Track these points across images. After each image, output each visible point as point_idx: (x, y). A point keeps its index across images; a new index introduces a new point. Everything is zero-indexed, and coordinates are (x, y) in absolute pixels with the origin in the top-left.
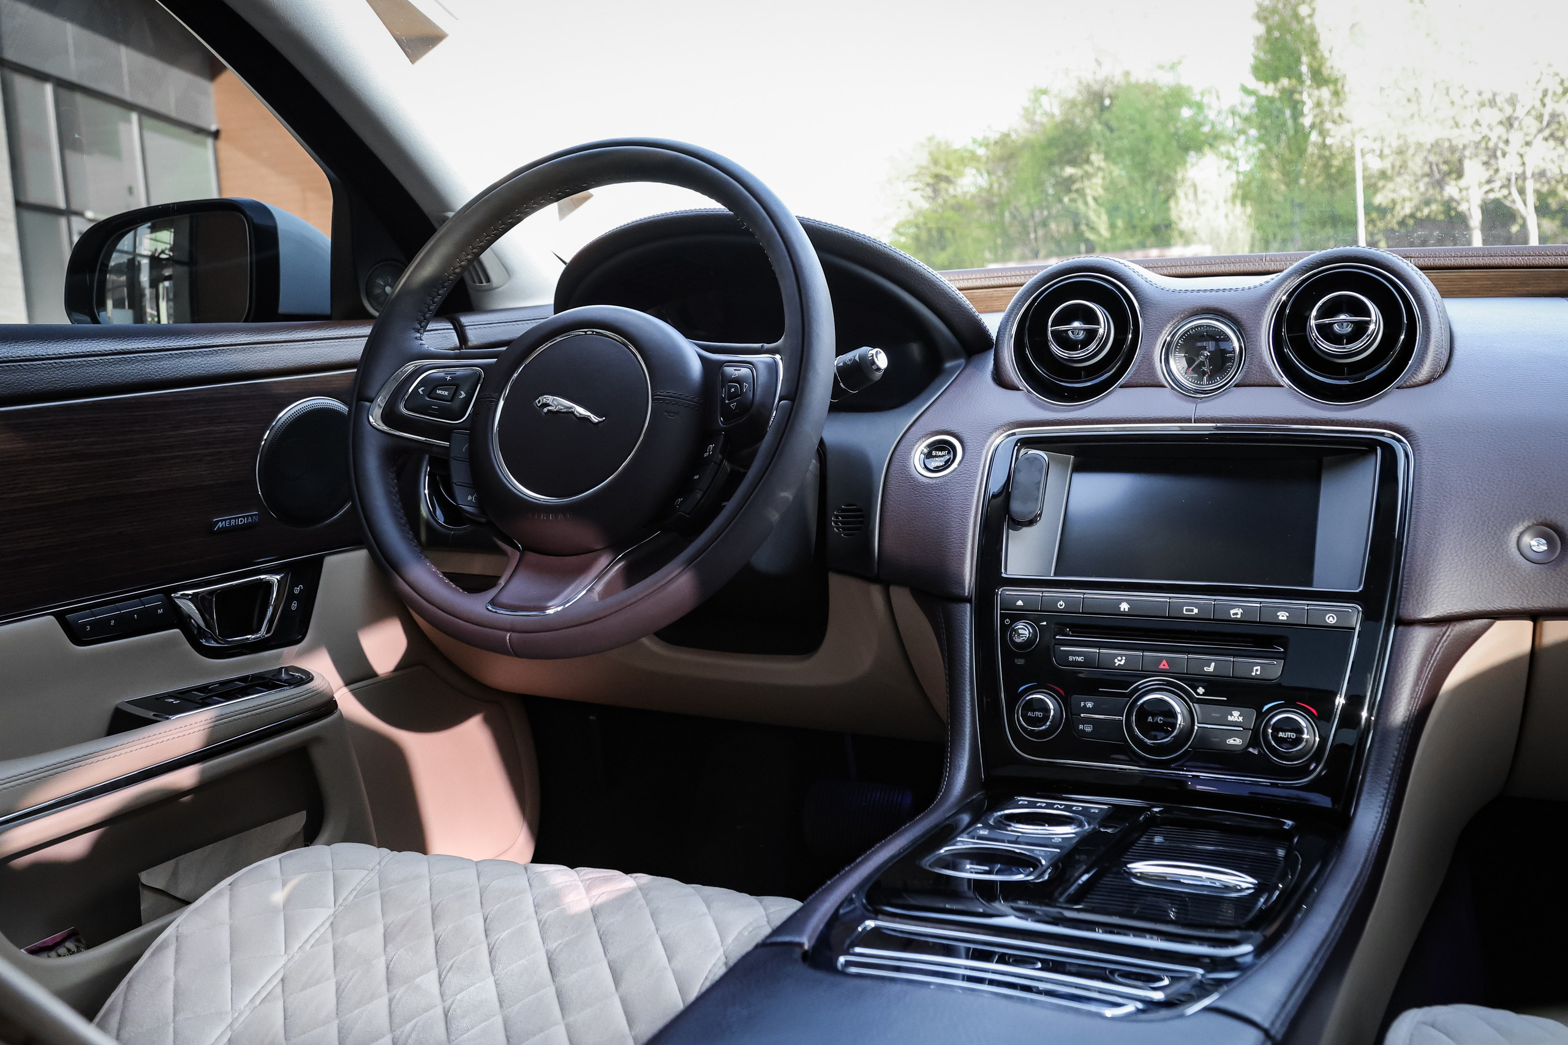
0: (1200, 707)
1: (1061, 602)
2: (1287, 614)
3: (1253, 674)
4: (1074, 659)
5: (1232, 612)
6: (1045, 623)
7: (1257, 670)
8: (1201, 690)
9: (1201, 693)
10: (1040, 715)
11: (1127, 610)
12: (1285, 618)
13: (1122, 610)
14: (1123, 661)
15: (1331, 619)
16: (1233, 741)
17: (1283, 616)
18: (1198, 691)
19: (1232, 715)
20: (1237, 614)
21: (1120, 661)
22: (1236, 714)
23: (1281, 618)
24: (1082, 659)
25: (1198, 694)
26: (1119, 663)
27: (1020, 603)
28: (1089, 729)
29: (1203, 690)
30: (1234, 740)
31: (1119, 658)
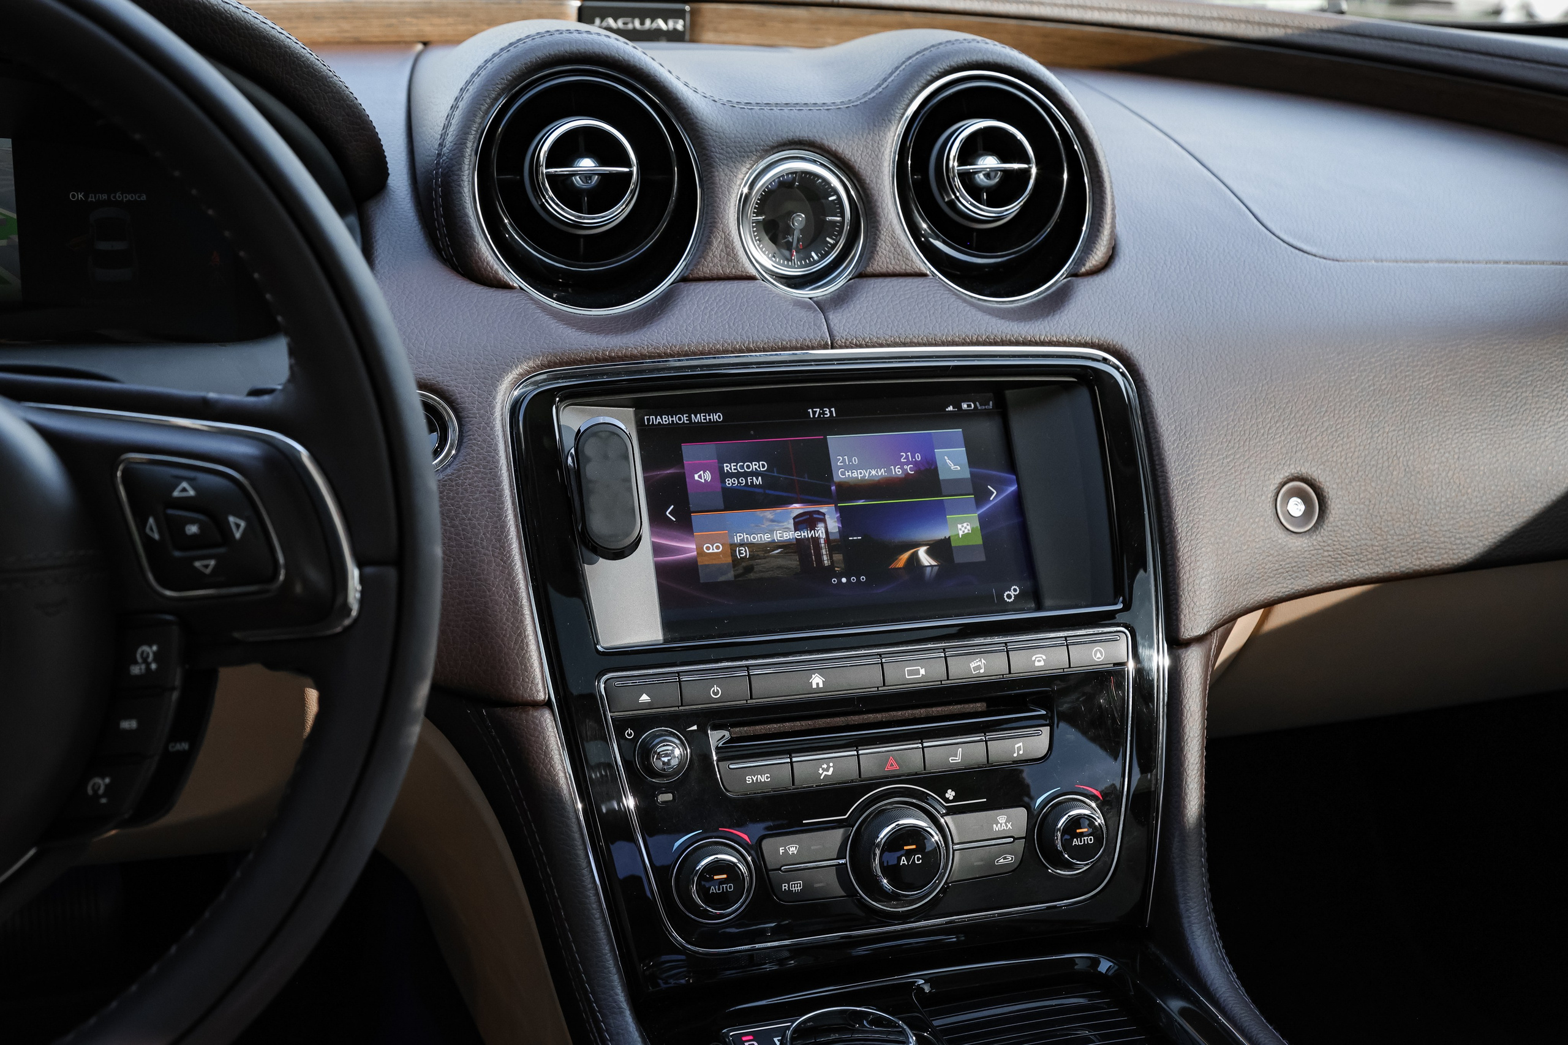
0: (953, 820)
1: (715, 688)
2: (1044, 657)
3: (1015, 755)
4: (755, 779)
5: (973, 665)
6: (695, 728)
7: (1019, 749)
8: (950, 794)
9: (951, 798)
10: (730, 887)
11: (821, 685)
12: (1042, 663)
13: (814, 686)
14: (831, 769)
15: (1099, 655)
16: (1002, 860)
17: (1039, 661)
18: (947, 796)
19: (997, 823)
20: (979, 667)
21: (827, 770)
22: (1002, 819)
23: (1037, 664)
24: (767, 778)
25: (947, 800)
26: (825, 773)
27: (645, 698)
28: (797, 887)
29: (953, 793)
30: (1005, 858)
31: (825, 766)
